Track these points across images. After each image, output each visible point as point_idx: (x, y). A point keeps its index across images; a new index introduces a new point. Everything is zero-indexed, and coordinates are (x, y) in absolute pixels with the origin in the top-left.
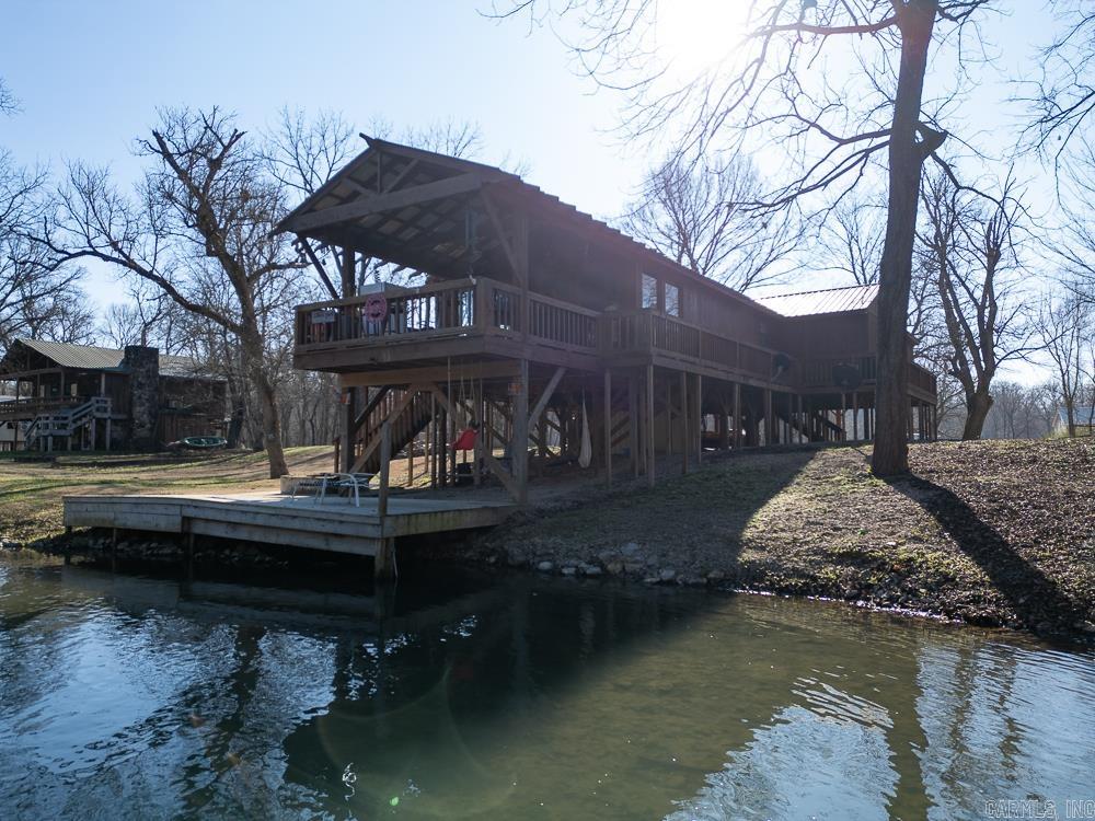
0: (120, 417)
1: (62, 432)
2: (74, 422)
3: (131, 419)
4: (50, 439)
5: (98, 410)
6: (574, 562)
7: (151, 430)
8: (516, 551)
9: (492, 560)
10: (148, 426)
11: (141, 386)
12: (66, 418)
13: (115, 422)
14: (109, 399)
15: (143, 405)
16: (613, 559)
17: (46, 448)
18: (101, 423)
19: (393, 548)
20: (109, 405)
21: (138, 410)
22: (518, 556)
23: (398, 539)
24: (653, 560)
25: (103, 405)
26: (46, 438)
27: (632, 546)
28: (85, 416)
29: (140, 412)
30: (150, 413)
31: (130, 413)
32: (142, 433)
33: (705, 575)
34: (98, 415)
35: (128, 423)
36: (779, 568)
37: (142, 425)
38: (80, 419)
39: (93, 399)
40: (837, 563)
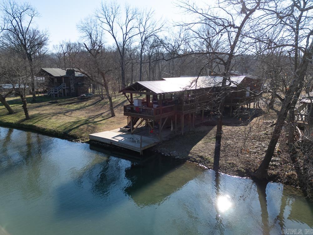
0: (67, 87)
1: (56, 93)
2: (59, 90)
3: (70, 88)
4: (54, 95)
5: (63, 87)
6: (167, 153)
7: (75, 90)
8: (159, 150)
9: (156, 151)
10: (74, 89)
11: (71, 80)
12: (56, 89)
13: (67, 89)
14: (65, 84)
15: (72, 84)
16: (172, 154)
17: (53, 97)
18: (64, 90)
19: (142, 152)
20: (65, 85)
21: (71, 85)
22: (159, 151)
23: (143, 150)
24: (177, 154)
25: (64, 85)
26: (53, 94)
27: (175, 151)
28: (61, 88)
29: (72, 86)
30: (74, 86)
31: (70, 87)
32: (73, 91)
33: (183, 158)
34: (63, 88)
35: (69, 89)
36: (192, 158)
37: (73, 89)
38: (60, 89)
39: (62, 84)
40: (199, 157)
